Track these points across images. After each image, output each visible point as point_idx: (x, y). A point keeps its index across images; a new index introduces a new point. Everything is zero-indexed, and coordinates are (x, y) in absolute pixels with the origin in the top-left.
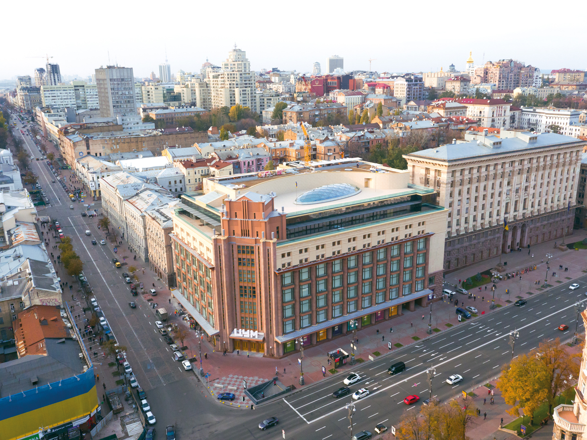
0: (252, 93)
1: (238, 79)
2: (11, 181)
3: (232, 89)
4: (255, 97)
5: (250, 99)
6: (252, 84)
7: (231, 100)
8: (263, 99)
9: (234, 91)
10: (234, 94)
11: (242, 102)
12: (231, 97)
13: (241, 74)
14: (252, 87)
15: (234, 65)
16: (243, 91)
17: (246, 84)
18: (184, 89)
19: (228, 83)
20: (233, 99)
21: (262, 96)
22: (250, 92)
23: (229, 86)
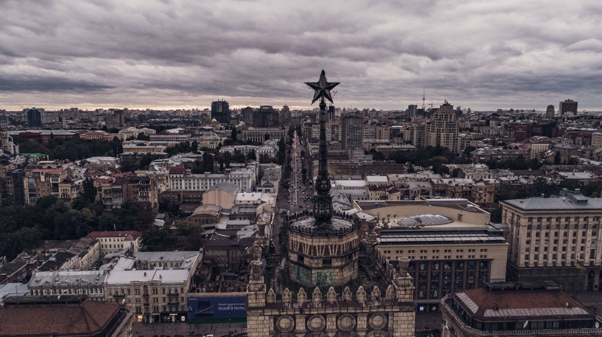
0: (454, 137)
1: (445, 126)
2: (272, 186)
3: (439, 133)
4: (457, 139)
5: (452, 141)
6: (455, 130)
7: (437, 141)
8: (464, 142)
9: (440, 135)
10: (440, 137)
11: (445, 143)
12: (437, 139)
13: (447, 123)
14: (455, 132)
15: (443, 115)
16: (447, 135)
17: (450, 130)
18: (406, 131)
19: (436, 128)
20: (439, 140)
21: (463, 139)
22: (452, 136)
23: (436, 131)
